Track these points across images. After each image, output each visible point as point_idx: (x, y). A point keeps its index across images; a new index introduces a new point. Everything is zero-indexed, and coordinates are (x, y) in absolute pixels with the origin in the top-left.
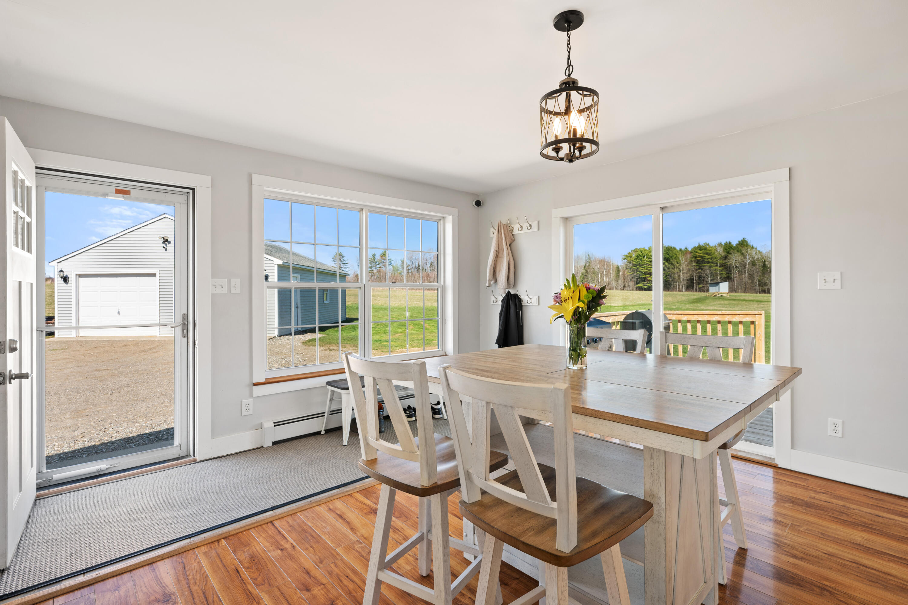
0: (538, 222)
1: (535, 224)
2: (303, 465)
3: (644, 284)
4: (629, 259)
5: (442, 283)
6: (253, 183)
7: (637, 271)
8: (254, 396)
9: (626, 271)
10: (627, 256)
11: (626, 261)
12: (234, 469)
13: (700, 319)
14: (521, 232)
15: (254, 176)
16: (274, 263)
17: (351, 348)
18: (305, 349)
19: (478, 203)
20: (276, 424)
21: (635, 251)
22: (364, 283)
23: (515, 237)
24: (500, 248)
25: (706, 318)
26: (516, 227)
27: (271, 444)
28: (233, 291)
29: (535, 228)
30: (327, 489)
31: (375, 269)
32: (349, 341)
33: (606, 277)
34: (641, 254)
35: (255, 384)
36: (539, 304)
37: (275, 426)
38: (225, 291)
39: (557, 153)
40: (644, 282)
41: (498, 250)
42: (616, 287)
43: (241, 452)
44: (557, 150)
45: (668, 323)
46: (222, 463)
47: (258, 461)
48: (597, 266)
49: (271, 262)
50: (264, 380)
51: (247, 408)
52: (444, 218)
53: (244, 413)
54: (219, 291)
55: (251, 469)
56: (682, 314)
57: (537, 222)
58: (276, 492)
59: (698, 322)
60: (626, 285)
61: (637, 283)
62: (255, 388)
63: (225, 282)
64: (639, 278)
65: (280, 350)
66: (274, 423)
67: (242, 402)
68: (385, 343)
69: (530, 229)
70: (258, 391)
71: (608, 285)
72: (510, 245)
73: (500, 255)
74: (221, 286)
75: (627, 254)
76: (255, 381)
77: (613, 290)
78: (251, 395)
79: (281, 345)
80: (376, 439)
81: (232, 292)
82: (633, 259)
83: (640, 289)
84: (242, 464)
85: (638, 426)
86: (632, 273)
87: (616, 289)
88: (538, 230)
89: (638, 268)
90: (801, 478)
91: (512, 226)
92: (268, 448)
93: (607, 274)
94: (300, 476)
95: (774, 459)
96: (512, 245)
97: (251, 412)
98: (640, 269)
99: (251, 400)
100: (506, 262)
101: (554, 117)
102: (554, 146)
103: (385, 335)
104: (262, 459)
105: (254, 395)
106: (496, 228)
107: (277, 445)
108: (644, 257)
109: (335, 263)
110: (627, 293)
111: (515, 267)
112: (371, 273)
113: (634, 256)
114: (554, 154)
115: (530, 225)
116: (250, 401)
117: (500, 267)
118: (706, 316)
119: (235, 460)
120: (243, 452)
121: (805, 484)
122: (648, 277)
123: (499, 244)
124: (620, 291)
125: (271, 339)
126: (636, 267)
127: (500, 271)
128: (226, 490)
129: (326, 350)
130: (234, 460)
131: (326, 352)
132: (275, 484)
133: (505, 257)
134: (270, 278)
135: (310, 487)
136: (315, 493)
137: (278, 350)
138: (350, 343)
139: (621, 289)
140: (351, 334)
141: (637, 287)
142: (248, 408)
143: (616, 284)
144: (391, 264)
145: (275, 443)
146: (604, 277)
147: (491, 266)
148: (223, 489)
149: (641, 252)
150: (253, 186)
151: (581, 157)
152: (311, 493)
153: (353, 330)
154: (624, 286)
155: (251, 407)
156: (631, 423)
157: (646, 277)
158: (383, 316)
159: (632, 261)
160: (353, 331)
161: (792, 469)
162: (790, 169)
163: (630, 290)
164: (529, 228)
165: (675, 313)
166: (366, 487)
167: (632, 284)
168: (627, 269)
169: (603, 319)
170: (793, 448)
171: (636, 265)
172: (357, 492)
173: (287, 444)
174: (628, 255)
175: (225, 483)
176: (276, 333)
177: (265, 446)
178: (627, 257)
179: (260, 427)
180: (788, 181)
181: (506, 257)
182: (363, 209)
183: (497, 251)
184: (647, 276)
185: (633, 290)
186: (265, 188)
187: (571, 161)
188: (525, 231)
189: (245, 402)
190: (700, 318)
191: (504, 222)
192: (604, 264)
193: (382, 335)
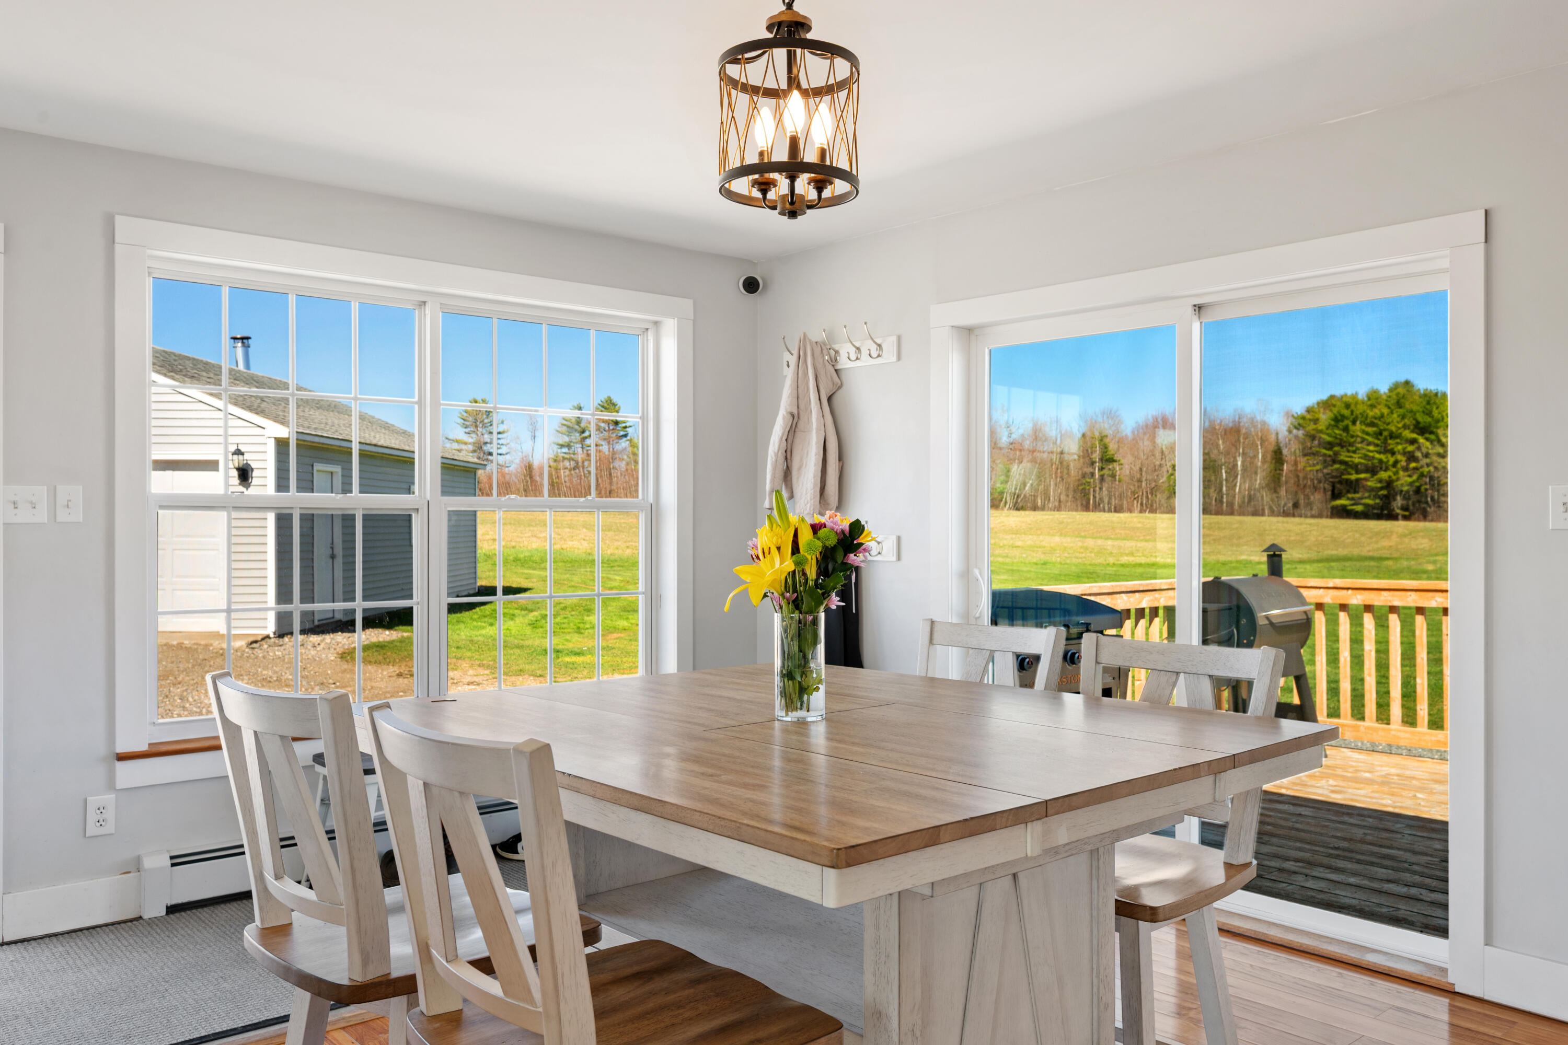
0: (899, 338)
1: (889, 345)
2: (226, 963)
3: (1352, 499)
4: (1312, 427)
5: (651, 499)
6: (117, 240)
7: (1334, 462)
8: (118, 787)
9: (1302, 462)
10: (1303, 418)
11: (1300, 433)
12: (52, 969)
13: (1396, 603)
14: (858, 363)
15: (120, 221)
16: (267, 433)
17: (471, 672)
18: (344, 671)
19: (751, 285)
20: (177, 861)
21: (1327, 404)
22: (428, 497)
23: (844, 375)
24: (802, 406)
25: (1412, 600)
26: (845, 350)
27: (164, 913)
28: (62, 516)
29: (889, 355)
30: (267, 1020)
31: (580, 450)
32: (470, 650)
33: (1243, 477)
34: (1346, 412)
35: (122, 757)
36: (899, 558)
37: (173, 865)
38: (41, 516)
39: (764, 192)
40: (1356, 492)
41: (795, 412)
42: (1271, 508)
43: (81, 930)
44: (765, 186)
45: (1305, 612)
46: (25, 954)
47: (119, 952)
48: (1218, 445)
49: (259, 431)
50: (144, 747)
51: (99, 817)
52: (656, 323)
53: (92, 830)
54: (24, 516)
55: (94, 970)
56: (1348, 589)
57: (894, 338)
58: (139, 1023)
59: (1393, 609)
60: (1302, 502)
61: (1335, 496)
62: (121, 766)
63: (41, 492)
64: (1340, 482)
65: (276, 672)
66: (172, 858)
67: (86, 801)
68: (567, 659)
69: (879, 356)
70: (128, 773)
71: (1249, 501)
72: (830, 399)
73: (801, 425)
74: (31, 503)
75: (1305, 414)
76: (121, 748)
77: (1263, 515)
78: (111, 785)
79: (282, 659)
80: (276, 875)
81: (59, 519)
82: (1321, 426)
83: (1344, 513)
84: (76, 956)
85: (739, 838)
86: (1318, 467)
87: (1273, 513)
88: (899, 358)
89: (1336, 454)
90: (1499, 1019)
91: (836, 347)
92: (152, 922)
93: (1244, 469)
94: (212, 988)
95: (1444, 971)
96: (835, 400)
97: (110, 828)
98: (1344, 456)
99: (112, 797)
100: (817, 443)
101: (762, 101)
102: (756, 176)
103: (576, 635)
104: (130, 948)
105: (120, 785)
106: (795, 352)
107: (177, 915)
108: (1354, 422)
109: (467, 430)
110: (1301, 524)
111: (841, 458)
112: (570, 459)
113: (1325, 418)
114: (757, 194)
115: (880, 346)
116: (109, 798)
117: (801, 460)
118: (1413, 594)
119: (61, 949)
120: (88, 929)
121: (1499, 1034)
122: (1366, 479)
123: (798, 397)
124: (1281, 519)
125: (256, 642)
126: (1330, 449)
127: (800, 468)
128: (17, 1017)
129: (400, 675)
130: (58, 948)
131: (401, 679)
132: (142, 1006)
133: (814, 431)
134: (254, 474)
135: (228, 1014)
136: (235, 1029)
137: (270, 673)
138: (470, 658)
139: (1286, 514)
140: (483, 632)
141: (1333, 508)
142: (104, 816)
143: (1272, 500)
144: (625, 436)
145: (172, 910)
146: (1236, 477)
147: (776, 455)
148: (10, 1014)
149: (1347, 406)
150: (117, 247)
151: (819, 203)
152: (225, 1027)
153: (491, 621)
154: (1296, 505)
155: (110, 814)
156: (729, 834)
157: (1357, 480)
158: (585, 583)
159: (1321, 431)
160: (491, 625)
161: (1486, 998)
162: (1486, 211)
163: (1313, 517)
164: (874, 354)
165: (1331, 585)
166: (367, 1018)
167: (1317, 498)
168: (1305, 455)
169: (1106, 601)
170: (1489, 941)
171: (1330, 446)
172: (343, 1028)
173: (204, 913)
174: (1308, 417)
175: (20, 1000)
176: (270, 628)
177: (146, 917)
178: (1300, 422)
179: (136, 866)
180: (1482, 245)
181: (817, 429)
182: (425, 302)
183: (793, 416)
184: (1362, 476)
185: (1320, 516)
186: (149, 252)
187: (793, 214)
188: (865, 361)
189: (94, 801)
190: (1397, 600)
191: (817, 335)
192: (1239, 440)
193: (568, 637)
